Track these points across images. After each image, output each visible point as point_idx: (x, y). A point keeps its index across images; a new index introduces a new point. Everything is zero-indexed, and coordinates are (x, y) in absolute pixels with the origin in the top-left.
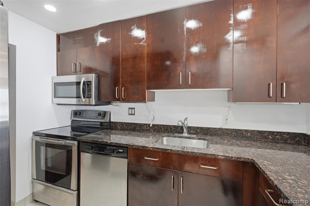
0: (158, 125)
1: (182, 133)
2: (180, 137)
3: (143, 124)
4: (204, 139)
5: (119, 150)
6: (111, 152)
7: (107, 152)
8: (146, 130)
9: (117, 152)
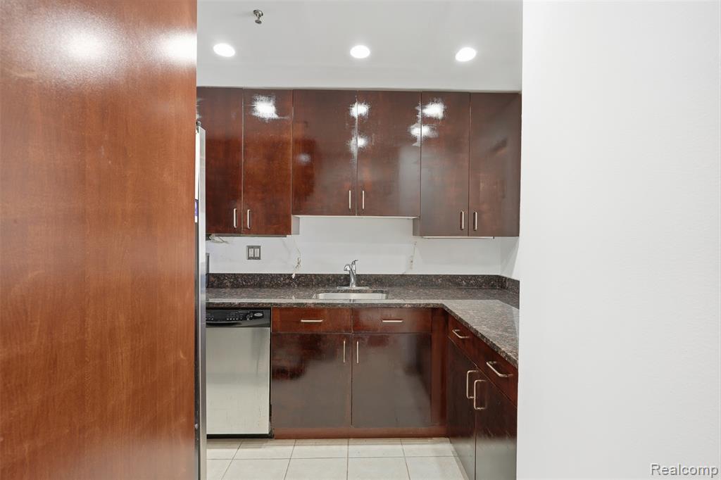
0: (306, 275)
1: (348, 285)
2: (346, 291)
3: (277, 274)
4: (382, 292)
5: (255, 315)
6: (239, 320)
7: (232, 320)
8: (284, 285)
9: (251, 319)
